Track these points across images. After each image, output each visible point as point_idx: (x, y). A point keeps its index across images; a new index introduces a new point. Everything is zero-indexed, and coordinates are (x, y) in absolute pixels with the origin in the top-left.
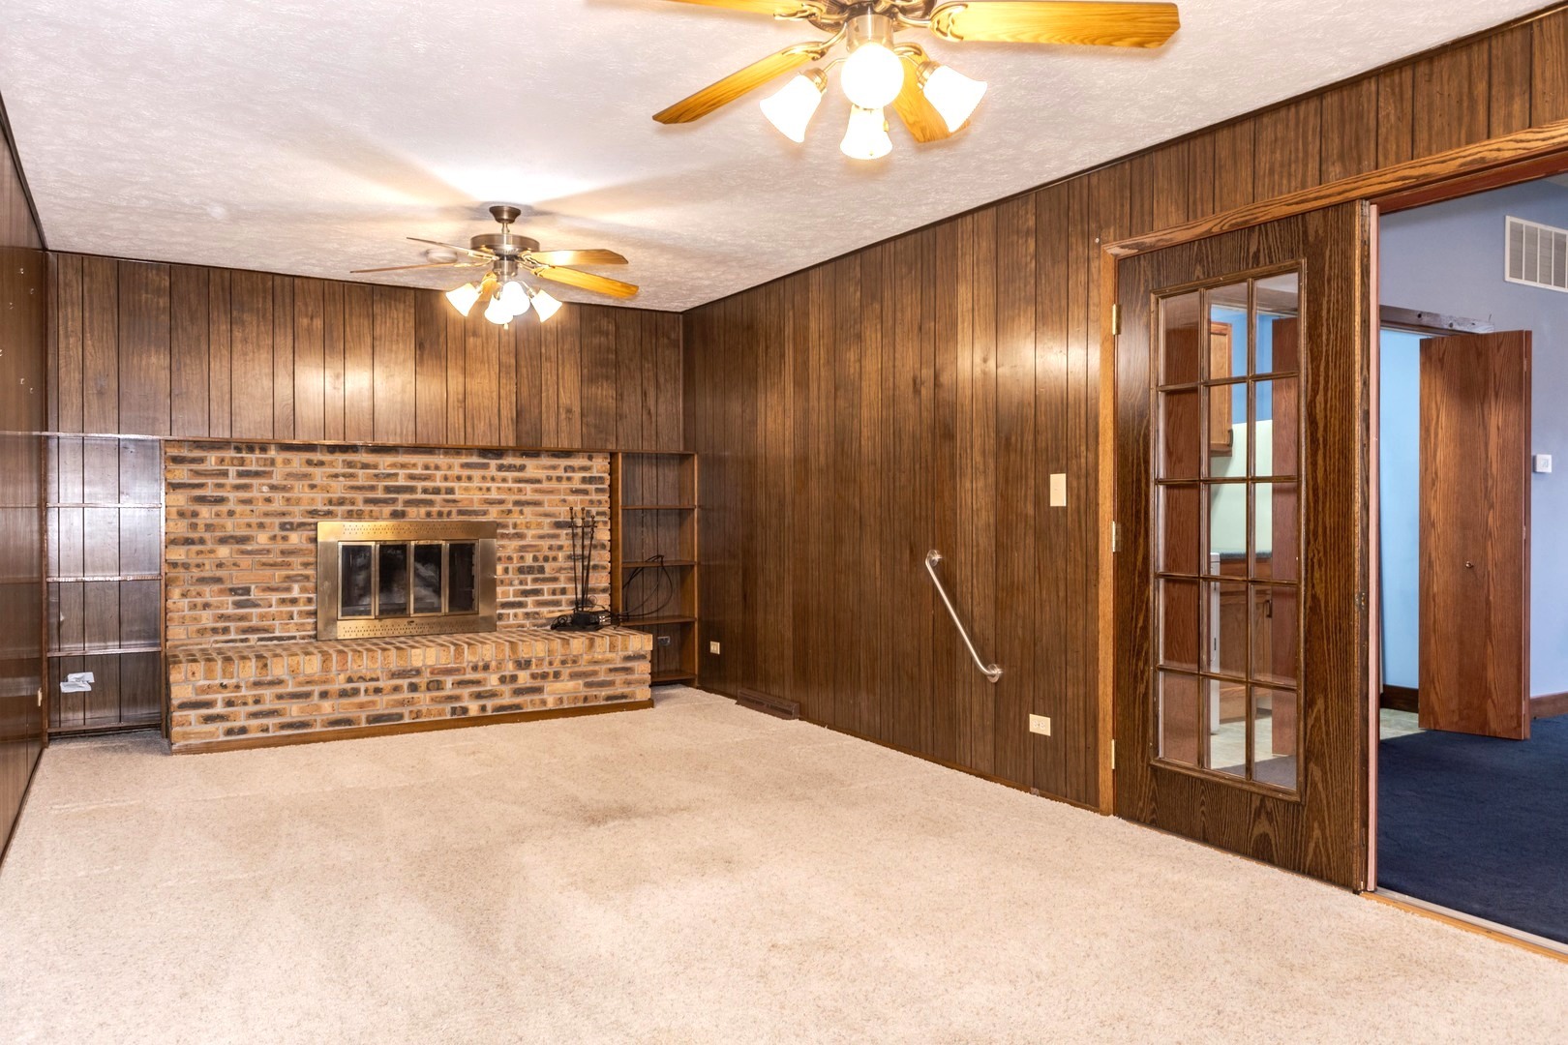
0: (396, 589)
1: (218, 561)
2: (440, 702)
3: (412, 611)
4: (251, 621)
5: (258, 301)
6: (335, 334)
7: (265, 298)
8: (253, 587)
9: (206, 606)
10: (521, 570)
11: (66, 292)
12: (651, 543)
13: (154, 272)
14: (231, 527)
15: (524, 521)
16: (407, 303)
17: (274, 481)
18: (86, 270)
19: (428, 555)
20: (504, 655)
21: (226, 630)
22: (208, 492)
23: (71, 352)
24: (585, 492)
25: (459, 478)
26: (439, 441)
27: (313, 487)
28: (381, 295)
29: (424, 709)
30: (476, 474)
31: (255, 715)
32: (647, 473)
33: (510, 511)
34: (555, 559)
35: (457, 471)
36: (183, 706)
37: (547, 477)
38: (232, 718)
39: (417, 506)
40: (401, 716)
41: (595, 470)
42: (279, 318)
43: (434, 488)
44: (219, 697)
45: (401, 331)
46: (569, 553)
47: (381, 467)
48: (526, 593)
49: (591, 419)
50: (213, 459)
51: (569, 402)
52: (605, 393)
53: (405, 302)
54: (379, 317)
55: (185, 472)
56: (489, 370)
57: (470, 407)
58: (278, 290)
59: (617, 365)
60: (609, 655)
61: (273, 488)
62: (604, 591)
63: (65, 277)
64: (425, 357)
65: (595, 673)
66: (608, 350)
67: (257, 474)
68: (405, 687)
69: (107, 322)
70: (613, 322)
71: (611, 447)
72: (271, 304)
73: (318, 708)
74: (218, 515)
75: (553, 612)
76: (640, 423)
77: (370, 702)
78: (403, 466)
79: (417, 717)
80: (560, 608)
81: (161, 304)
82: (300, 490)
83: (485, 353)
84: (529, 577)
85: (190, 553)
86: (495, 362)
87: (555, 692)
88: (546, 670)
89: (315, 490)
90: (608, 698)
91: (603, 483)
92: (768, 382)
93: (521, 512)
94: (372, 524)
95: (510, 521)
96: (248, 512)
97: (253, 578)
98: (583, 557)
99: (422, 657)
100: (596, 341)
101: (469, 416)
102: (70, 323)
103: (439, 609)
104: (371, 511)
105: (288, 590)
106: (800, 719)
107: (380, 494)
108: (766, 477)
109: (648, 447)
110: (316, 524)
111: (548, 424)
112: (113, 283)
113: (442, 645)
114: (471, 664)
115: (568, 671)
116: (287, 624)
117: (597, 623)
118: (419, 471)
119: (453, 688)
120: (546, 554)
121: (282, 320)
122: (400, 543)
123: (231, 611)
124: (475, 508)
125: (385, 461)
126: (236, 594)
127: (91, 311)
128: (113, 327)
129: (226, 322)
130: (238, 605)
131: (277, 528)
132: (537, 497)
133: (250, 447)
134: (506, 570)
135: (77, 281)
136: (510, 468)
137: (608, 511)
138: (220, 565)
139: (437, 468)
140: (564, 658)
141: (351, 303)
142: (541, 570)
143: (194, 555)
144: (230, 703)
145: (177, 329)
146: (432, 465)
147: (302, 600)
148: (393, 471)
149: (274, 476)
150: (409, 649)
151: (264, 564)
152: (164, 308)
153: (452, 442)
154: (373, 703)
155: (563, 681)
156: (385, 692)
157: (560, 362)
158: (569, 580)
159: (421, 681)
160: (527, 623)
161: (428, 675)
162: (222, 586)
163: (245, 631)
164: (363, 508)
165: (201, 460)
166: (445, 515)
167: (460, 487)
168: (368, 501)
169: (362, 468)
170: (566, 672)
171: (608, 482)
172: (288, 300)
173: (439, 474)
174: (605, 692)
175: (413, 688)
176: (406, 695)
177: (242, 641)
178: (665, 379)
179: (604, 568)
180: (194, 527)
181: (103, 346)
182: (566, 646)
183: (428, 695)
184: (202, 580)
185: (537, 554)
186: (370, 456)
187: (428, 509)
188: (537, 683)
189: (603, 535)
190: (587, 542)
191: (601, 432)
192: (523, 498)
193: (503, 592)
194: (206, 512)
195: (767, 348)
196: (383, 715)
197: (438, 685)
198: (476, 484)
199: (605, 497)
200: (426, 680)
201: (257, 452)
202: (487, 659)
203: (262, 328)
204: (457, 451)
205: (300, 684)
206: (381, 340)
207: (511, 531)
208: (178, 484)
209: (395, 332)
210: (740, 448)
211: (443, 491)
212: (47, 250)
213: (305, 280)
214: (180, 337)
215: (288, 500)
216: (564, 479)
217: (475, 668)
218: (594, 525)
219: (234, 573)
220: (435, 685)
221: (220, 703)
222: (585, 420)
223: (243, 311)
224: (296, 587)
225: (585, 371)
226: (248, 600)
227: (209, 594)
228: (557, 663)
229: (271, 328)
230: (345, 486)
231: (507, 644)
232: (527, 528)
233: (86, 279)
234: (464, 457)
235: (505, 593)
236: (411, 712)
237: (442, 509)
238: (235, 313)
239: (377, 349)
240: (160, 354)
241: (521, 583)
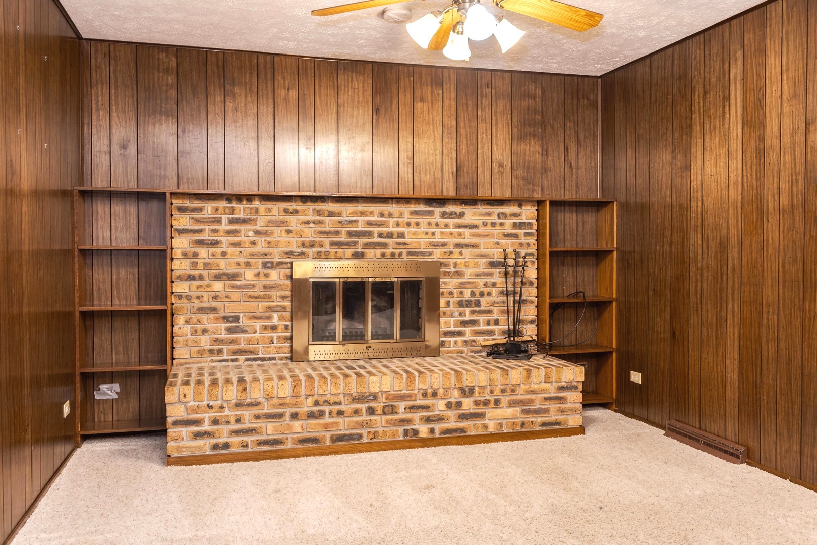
0: (357, 316)
1: (213, 294)
2: (394, 425)
3: (370, 338)
4: (240, 344)
5: (245, 76)
6: (307, 102)
7: (251, 74)
8: (241, 315)
9: (204, 331)
10: (460, 304)
11: (96, 74)
12: (571, 280)
13: (164, 54)
14: (223, 265)
15: (463, 261)
16: (366, 75)
17: (258, 228)
18: (112, 54)
19: (383, 290)
20: (451, 383)
21: (220, 352)
22: (206, 236)
23: (101, 122)
24: (516, 236)
25: (409, 224)
26: (392, 192)
27: (289, 232)
28: (345, 68)
29: (380, 430)
30: (423, 220)
31: (236, 433)
32: (569, 218)
33: (451, 253)
34: (489, 294)
35: (407, 218)
36: (176, 423)
37: (483, 223)
38: (217, 435)
39: (374, 248)
40: (360, 436)
41: (524, 216)
42: (262, 90)
43: (388, 233)
44: (207, 416)
45: (361, 99)
46: (501, 289)
47: (344, 214)
48: (464, 324)
49: (520, 172)
50: (210, 209)
51: (501, 158)
52: (531, 149)
53: (364, 74)
54: (343, 87)
55: (188, 219)
56: (434, 131)
57: (418, 163)
58: (262, 66)
59: (543, 124)
60: (544, 386)
61: (257, 232)
62: (531, 322)
63: (96, 60)
64: (381, 120)
65: (531, 401)
66: (535, 111)
67: (244, 221)
68: (364, 411)
69: (128, 97)
70: (540, 86)
71: (537, 196)
72: (256, 78)
73: (290, 427)
74: (214, 256)
75: (487, 340)
76: (562, 176)
77: (333, 423)
78: (362, 214)
79: (374, 437)
80: (494, 337)
81: (170, 81)
82: (278, 233)
83: (431, 116)
84: (468, 310)
85: (191, 287)
86: (439, 124)
87: (494, 418)
88: (488, 397)
89: (290, 235)
90: (544, 424)
91: (531, 228)
92: (707, 126)
93: (461, 253)
94: (337, 264)
95: (452, 261)
96: (237, 253)
97: (241, 308)
98: (515, 293)
99: (378, 384)
100: (525, 104)
101: (417, 170)
102: (100, 99)
103: (391, 336)
104: (336, 252)
105: (269, 318)
106: (749, 464)
107: (343, 238)
108: (702, 220)
109: (569, 196)
110: (292, 263)
111: (484, 176)
112: (133, 65)
113: (396, 373)
114: (421, 391)
115: (508, 398)
116: (269, 347)
117: (526, 351)
118: (375, 218)
119: (405, 413)
120: (482, 289)
121: (265, 92)
122: (359, 280)
123: (224, 335)
124: (422, 250)
125: (347, 210)
126: (228, 321)
127: (116, 88)
128: (133, 102)
129: (221, 95)
130: (230, 330)
131: (260, 267)
132: (474, 240)
133: (239, 198)
134: (448, 303)
135: (106, 65)
136: (452, 215)
137: (535, 253)
138: (215, 297)
139: (390, 215)
140: (503, 387)
141: (320, 76)
142: (478, 303)
143: (194, 289)
144: (215, 422)
145: (182, 100)
146: (387, 213)
147: (280, 327)
148: (353, 219)
149: (258, 223)
150: (367, 375)
151: (250, 297)
152: (172, 83)
153: (402, 194)
154: (337, 424)
155: (502, 407)
156: (346, 415)
157: (494, 122)
158: (502, 312)
159: (378, 406)
160: (465, 349)
161: (384, 400)
162: (217, 315)
163: (235, 352)
164: (329, 250)
165: (200, 210)
166: (397, 256)
167: (409, 232)
168: (333, 244)
169: (329, 216)
170: (505, 400)
171: (535, 227)
172: (269, 75)
173: (392, 221)
174: (540, 419)
175: (371, 411)
176: (365, 417)
177: (233, 360)
178: (585, 137)
179: (532, 302)
180: (194, 265)
181: (125, 116)
182: (506, 376)
183: (385, 418)
184: (201, 310)
185: (474, 289)
186: (335, 205)
187: (383, 251)
188: (480, 410)
189: (531, 273)
190: (519, 280)
191: (529, 183)
192: (463, 241)
193: (445, 323)
194: (203, 252)
195: (705, 93)
196: (345, 435)
197: (393, 410)
198: (422, 229)
199: (533, 240)
200: (382, 405)
201: (244, 202)
202: (435, 386)
203: (249, 99)
204: (407, 200)
205: (275, 406)
206: (344, 107)
207: (453, 270)
208: (183, 229)
209: (356, 100)
210: (668, 193)
211: (395, 235)
212: (82, 39)
213: (283, 58)
214: (185, 109)
215: (269, 243)
216: (498, 224)
217: (425, 395)
218: (524, 267)
219: (227, 304)
220: (390, 410)
221: (207, 422)
222: (514, 174)
223: (234, 85)
224: (275, 316)
225: (515, 130)
226: (237, 327)
227: (207, 320)
228: (497, 391)
229: (256, 98)
230: (315, 231)
231: (453, 373)
232: (466, 267)
233: (113, 62)
234: (412, 206)
235: (448, 323)
236: (369, 432)
237: (394, 251)
238: (227, 86)
239: (341, 115)
240: (169, 123)
241: (460, 315)
